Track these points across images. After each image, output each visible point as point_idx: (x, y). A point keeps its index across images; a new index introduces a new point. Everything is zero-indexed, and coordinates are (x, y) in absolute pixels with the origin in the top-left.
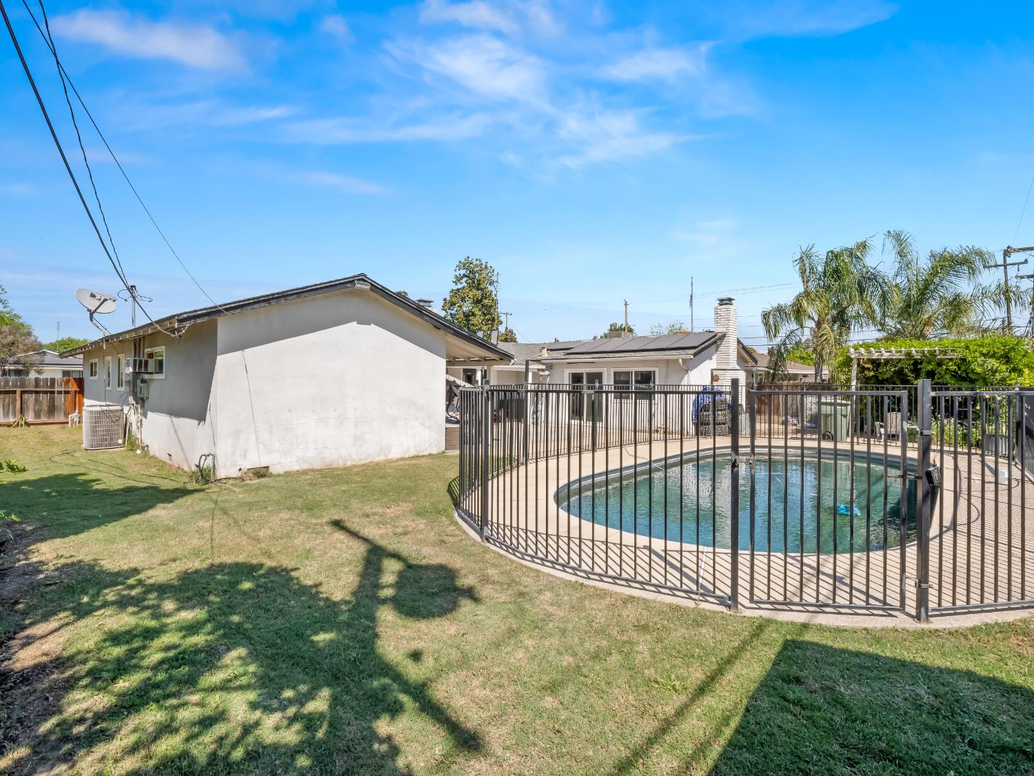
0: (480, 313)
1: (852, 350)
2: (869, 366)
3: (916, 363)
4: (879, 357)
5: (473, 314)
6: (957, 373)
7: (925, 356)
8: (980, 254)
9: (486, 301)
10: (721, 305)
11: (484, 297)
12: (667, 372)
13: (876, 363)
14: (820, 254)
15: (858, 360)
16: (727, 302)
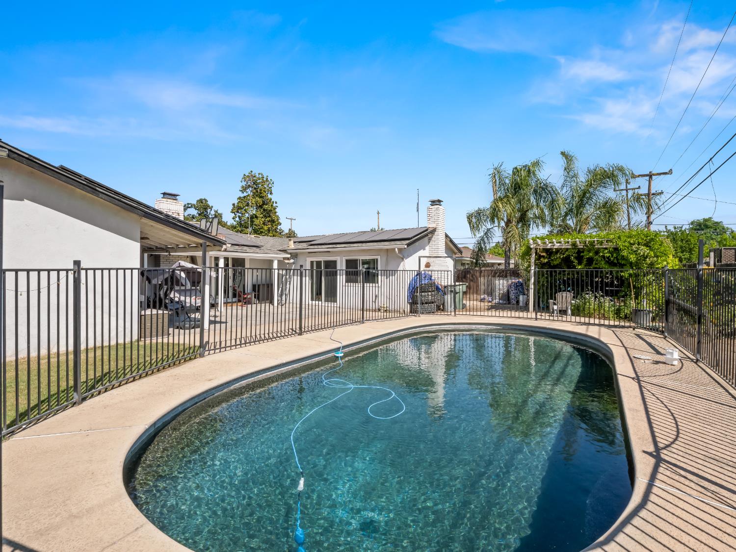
0: (262, 216)
1: (531, 241)
2: (544, 254)
3: (580, 252)
4: (552, 247)
5: (256, 217)
6: (610, 260)
7: (587, 246)
8: (621, 169)
9: (265, 207)
10: (432, 205)
11: (264, 204)
12: (387, 259)
13: (549, 252)
14: (508, 170)
15: (536, 249)
16: (437, 203)
